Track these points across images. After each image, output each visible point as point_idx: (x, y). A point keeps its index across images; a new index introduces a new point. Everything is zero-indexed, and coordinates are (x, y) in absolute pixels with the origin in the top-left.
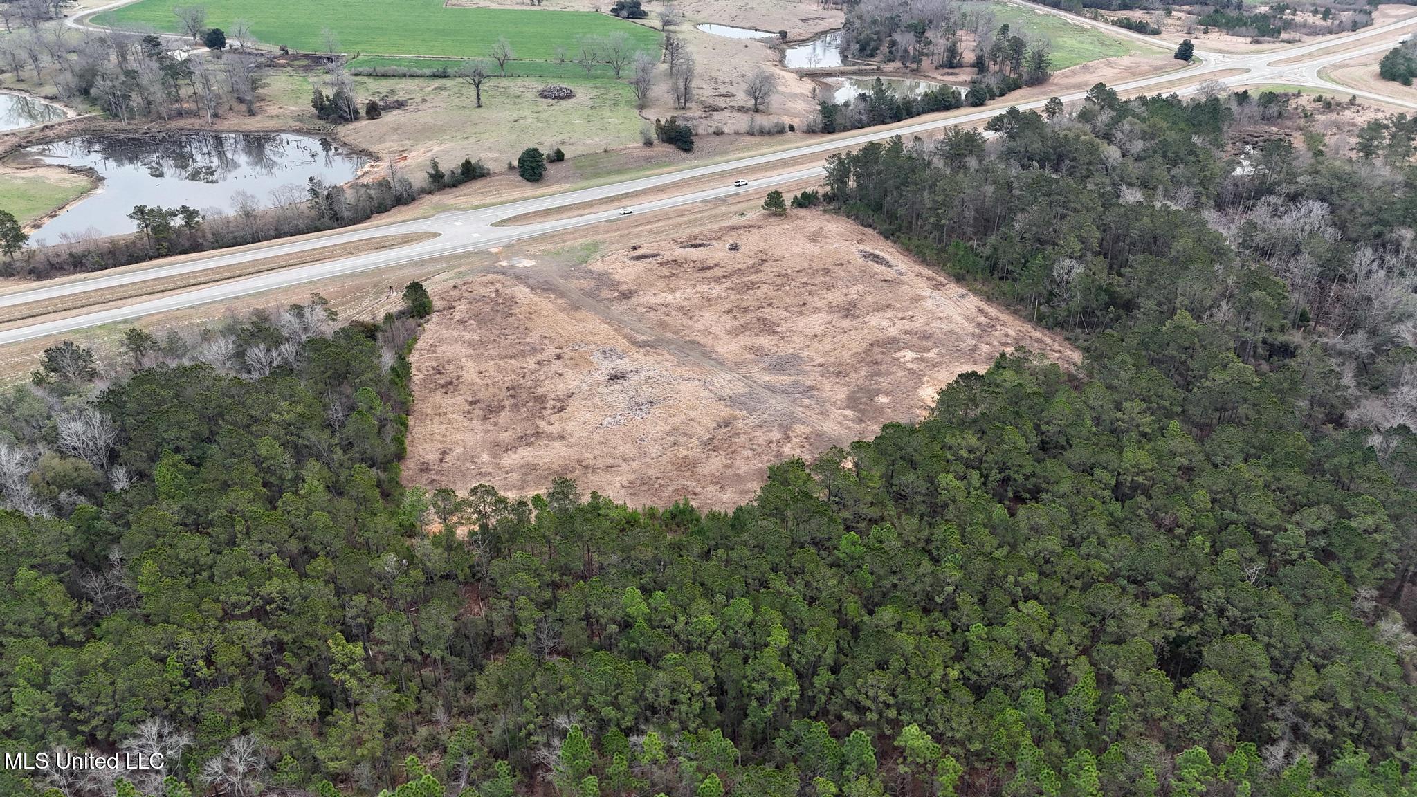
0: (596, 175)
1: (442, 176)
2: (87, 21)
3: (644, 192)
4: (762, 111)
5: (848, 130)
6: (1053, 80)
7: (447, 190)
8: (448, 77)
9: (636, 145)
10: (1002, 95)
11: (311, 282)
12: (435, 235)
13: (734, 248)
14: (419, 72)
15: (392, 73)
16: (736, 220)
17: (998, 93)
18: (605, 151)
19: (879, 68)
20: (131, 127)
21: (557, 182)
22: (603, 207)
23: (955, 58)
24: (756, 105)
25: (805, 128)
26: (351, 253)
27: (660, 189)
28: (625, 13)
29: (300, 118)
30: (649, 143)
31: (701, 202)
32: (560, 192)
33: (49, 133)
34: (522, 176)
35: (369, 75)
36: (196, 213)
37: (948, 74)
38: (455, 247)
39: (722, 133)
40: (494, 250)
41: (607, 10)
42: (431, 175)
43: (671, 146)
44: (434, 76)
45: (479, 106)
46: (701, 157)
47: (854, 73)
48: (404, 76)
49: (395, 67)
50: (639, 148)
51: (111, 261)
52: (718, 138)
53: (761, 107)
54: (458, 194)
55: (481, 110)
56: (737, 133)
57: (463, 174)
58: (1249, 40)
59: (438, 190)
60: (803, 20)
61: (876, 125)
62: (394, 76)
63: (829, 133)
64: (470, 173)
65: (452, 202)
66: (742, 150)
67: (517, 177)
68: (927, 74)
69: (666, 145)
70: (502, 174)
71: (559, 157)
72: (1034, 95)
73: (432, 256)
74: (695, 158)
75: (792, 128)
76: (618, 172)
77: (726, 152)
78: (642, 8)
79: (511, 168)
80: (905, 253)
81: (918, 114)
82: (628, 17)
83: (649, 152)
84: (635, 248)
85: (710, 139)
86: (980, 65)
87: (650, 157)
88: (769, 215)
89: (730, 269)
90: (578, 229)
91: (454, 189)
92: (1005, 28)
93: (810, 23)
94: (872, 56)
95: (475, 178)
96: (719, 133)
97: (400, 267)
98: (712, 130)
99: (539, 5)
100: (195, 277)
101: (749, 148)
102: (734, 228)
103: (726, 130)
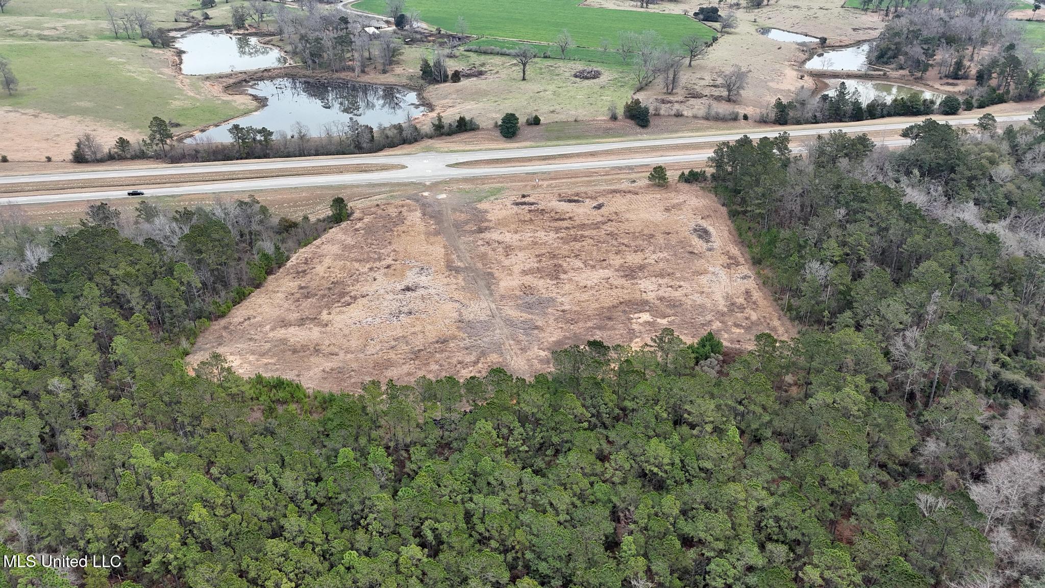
0: (558, 138)
1: (443, 127)
2: (349, 6)
3: (578, 155)
4: (734, 102)
5: (801, 124)
7: (444, 137)
9: (604, 118)
10: (981, 107)
12: (404, 167)
13: (599, 207)
14: (508, 52)
15: (489, 51)
16: (625, 186)
17: (975, 105)
18: (576, 121)
19: (885, 74)
20: (314, 75)
21: (525, 140)
22: (538, 163)
23: (960, 70)
24: (729, 95)
25: (758, 119)
26: (342, 172)
27: (593, 154)
28: (701, 17)
29: (411, 78)
30: (614, 118)
31: (612, 168)
32: (518, 148)
33: (266, 74)
34: (501, 133)
35: (476, 52)
36: (271, 133)
37: (948, 84)
38: (406, 178)
39: (682, 115)
40: (428, 183)
41: (691, 14)
42: (434, 125)
43: (633, 122)
45: (524, 79)
46: (653, 133)
48: (498, 54)
49: (493, 47)
50: (604, 120)
51: (212, 158)
52: (675, 119)
53: (733, 98)
54: (448, 140)
55: (524, 82)
56: (695, 117)
57: (457, 126)
59: (437, 136)
60: (854, 30)
61: (832, 122)
62: (491, 53)
63: (780, 124)
64: (464, 126)
65: (438, 146)
66: (692, 130)
67: (497, 133)
68: (929, 83)
69: (628, 120)
70: (488, 130)
71: (536, 121)
72: (1015, 110)
73: (382, 181)
74: (646, 134)
75: (746, 117)
76: (578, 137)
77: (676, 131)
78: (719, 13)
79: (496, 126)
80: (734, 233)
81: (883, 117)
82: (703, 20)
83: (612, 125)
84: (524, 196)
85: (670, 119)
86: (981, 78)
87: (610, 129)
88: (653, 185)
89: (578, 222)
90: (500, 176)
91: (448, 137)
92: (1012, 47)
93: (860, 31)
94: (886, 63)
95: (466, 131)
96: (679, 115)
97: (358, 186)
98: (673, 113)
99: (647, 7)
100: (237, 174)
101: (698, 130)
102: (615, 191)
103: (685, 113)
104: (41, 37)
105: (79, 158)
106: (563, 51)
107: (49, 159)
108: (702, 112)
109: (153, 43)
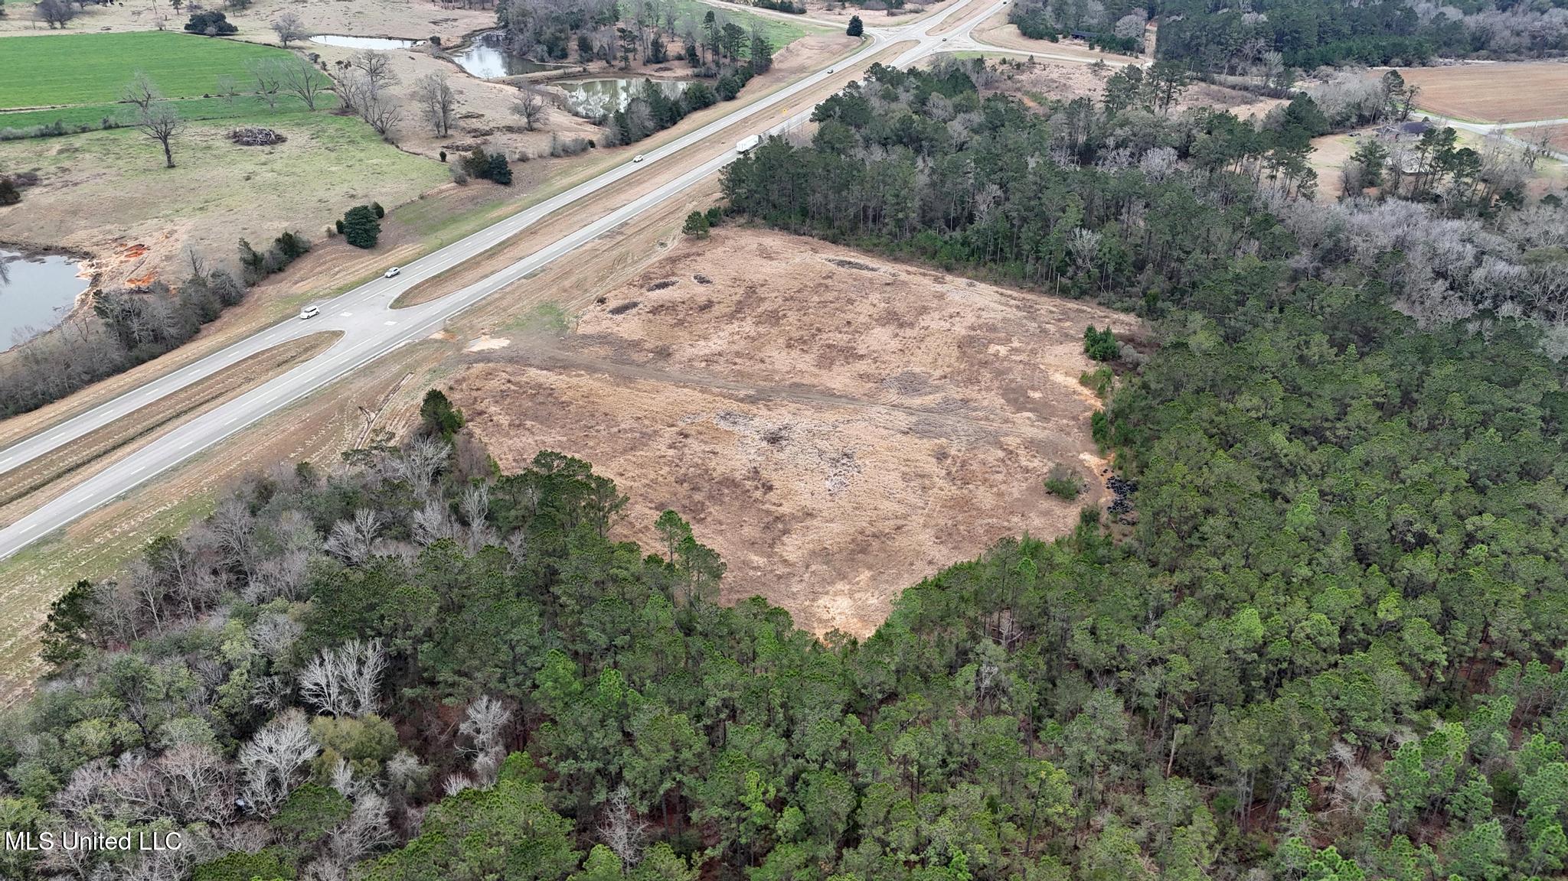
1: (261, 260)
4: (539, 130)
5: (641, 139)
6: (776, 65)
7: (272, 276)
8: (66, 133)
9: (449, 185)
10: (743, 86)
11: (254, 425)
12: (337, 334)
14: (18, 132)
16: (665, 251)
18: (422, 198)
19: (585, 70)
21: (395, 243)
23: (660, 52)
24: (529, 122)
25: (604, 143)
28: (210, 30)
30: (458, 181)
31: (600, 237)
32: (421, 255)
34: (351, 243)
37: (662, 69)
38: (387, 343)
39: (527, 158)
40: (437, 336)
41: (180, 29)
43: (485, 181)
44: (44, 135)
45: (171, 166)
47: (560, 78)
50: (456, 188)
52: (525, 165)
53: (536, 125)
56: (541, 157)
57: (284, 252)
58: (886, 12)
59: (263, 279)
60: (434, 23)
61: (660, 130)
63: (627, 144)
64: (291, 249)
67: (344, 246)
69: (480, 180)
70: (324, 245)
72: (772, 83)
73: (371, 359)
75: (591, 144)
79: (327, 236)
82: (222, 35)
83: (472, 191)
84: (601, 301)
86: (693, 56)
87: (480, 197)
89: (731, 303)
90: (503, 293)
91: (282, 275)
92: (711, 16)
93: (443, 25)
94: (564, 57)
95: (299, 255)
96: (525, 159)
98: (517, 157)
99: (63, 28)
101: (573, 171)
103: (530, 154)
108: (545, 149)
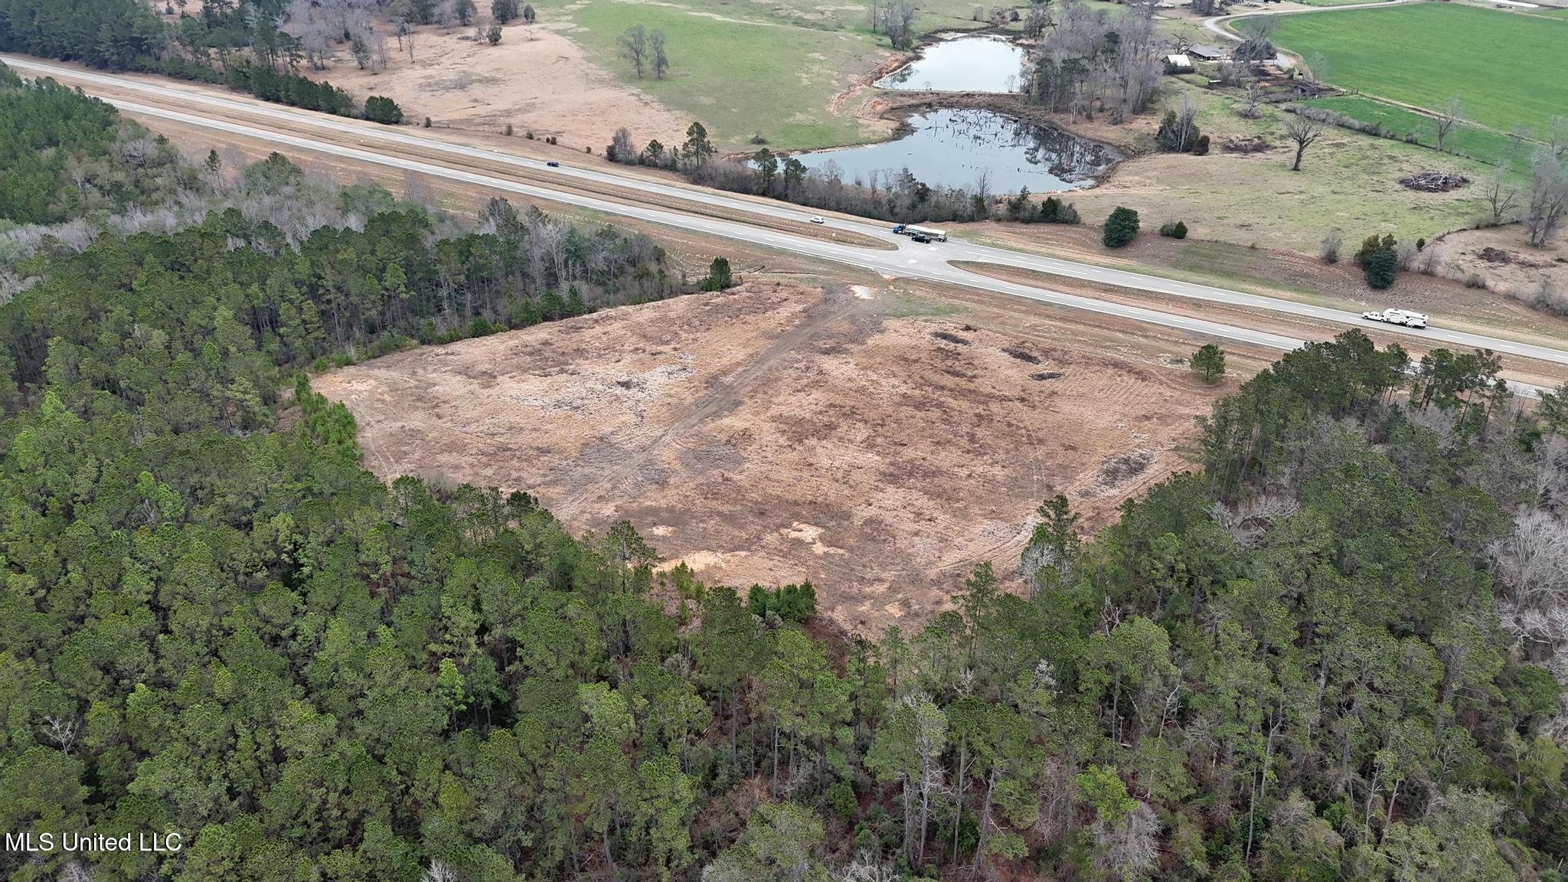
0: (1194, 268)
3: (1172, 299)
12: (892, 249)
13: (1045, 377)
15: (1321, 117)
29: (1143, 137)
40: (886, 276)
42: (1010, 203)
46: (1385, 303)
48: (1332, 123)
54: (1016, 229)
57: (1042, 212)
62: (1323, 120)
64: (1052, 214)
65: (990, 233)
67: (1100, 236)
70: (1091, 228)
71: (1178, 232)
74: (1370, 301)
76: (1229, 275)
77: (1441, 312)
84: (968, 328)
88: (1195, 376)
95: (1055, 221)
98: (1463, 278)
101: (1492, 321)
102: (1116, 365)
103: (1490, 283)
104: (798, 22)
105: (612, 157)
106: (1441, 135)
107: (589, 150)
108: (1530, 290)
109: (894, 43)
